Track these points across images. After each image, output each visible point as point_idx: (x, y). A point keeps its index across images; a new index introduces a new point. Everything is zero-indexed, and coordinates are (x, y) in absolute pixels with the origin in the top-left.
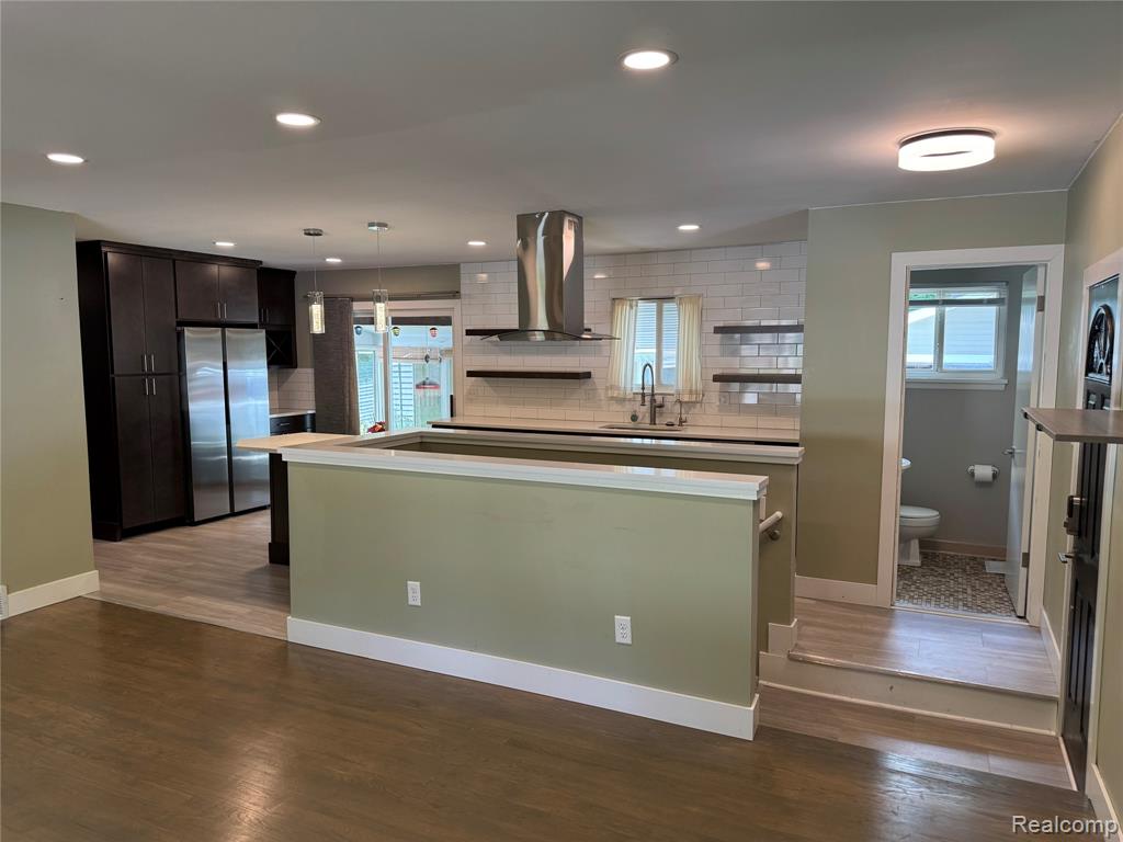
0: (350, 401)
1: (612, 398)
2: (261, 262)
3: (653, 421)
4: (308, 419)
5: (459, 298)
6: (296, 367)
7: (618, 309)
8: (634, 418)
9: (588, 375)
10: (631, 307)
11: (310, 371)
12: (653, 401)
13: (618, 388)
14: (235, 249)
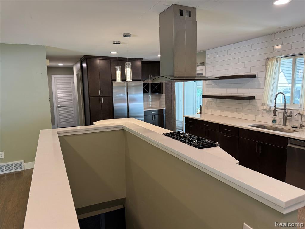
0: (173, 106)
1: (264, 110)
2: (143, 59)
3: (285, 124)
4: (164, 111)
5: (205, 65)
6: (163, 94)
7: (270, 64)
8: (274, 121)
9: (253, 98)
10: (277, 61)
11: (165, 95)
12: (285, 113)
13: (267, 105)
14: (116, 54)
